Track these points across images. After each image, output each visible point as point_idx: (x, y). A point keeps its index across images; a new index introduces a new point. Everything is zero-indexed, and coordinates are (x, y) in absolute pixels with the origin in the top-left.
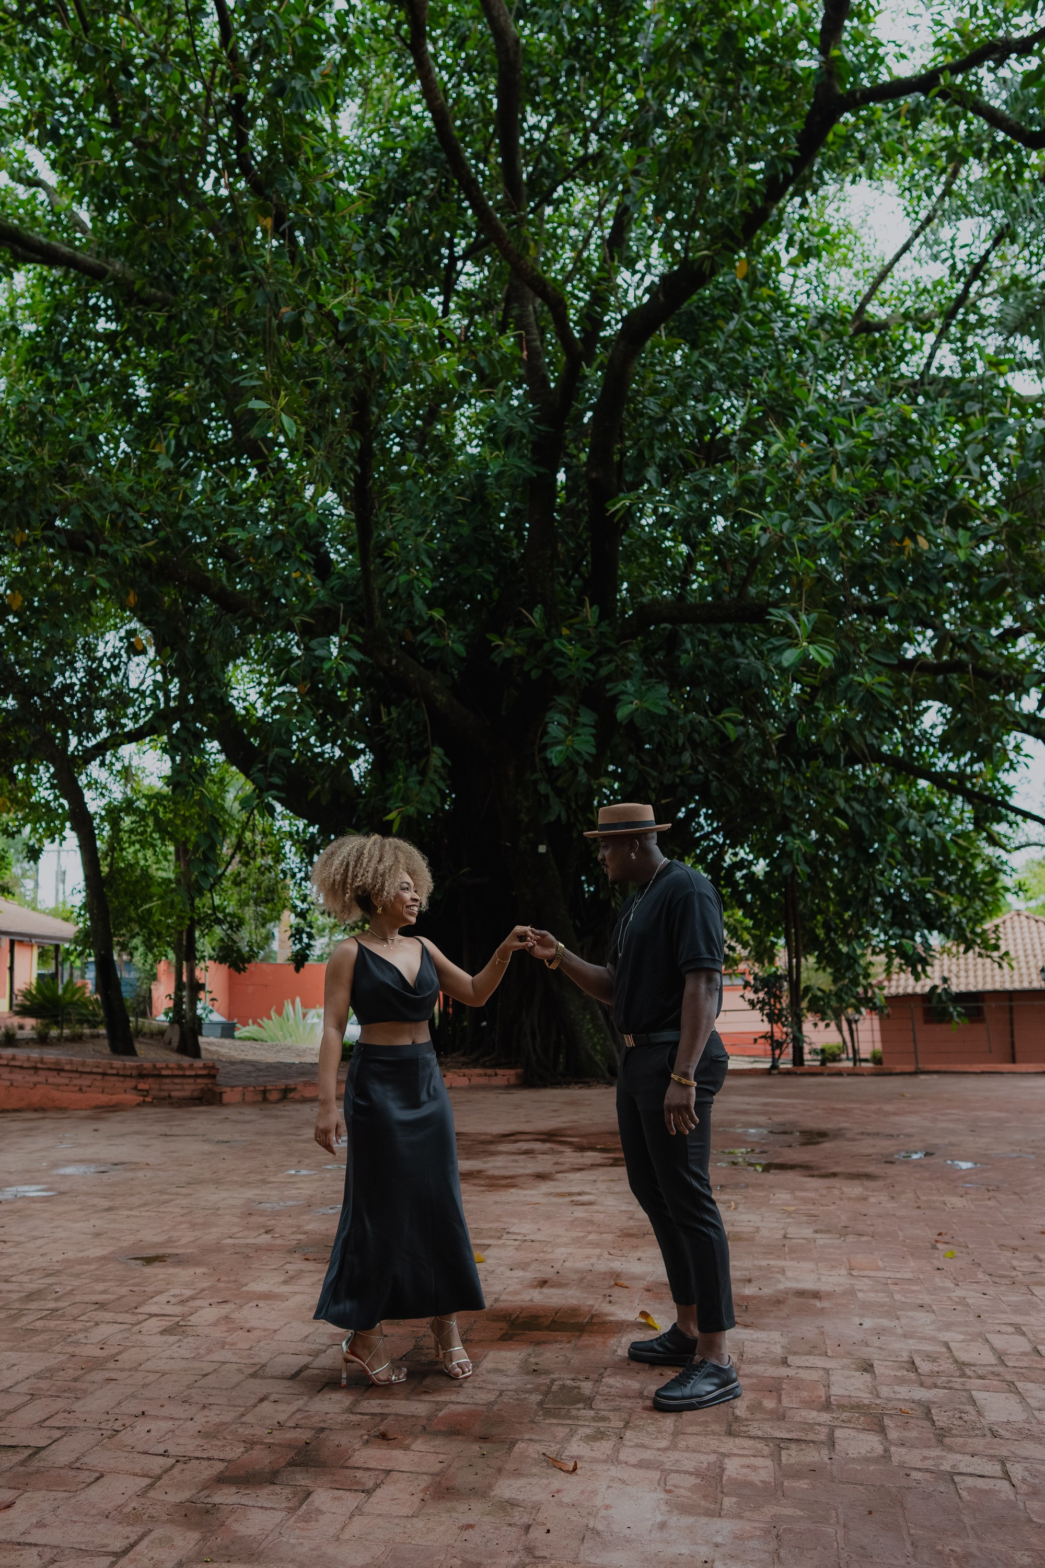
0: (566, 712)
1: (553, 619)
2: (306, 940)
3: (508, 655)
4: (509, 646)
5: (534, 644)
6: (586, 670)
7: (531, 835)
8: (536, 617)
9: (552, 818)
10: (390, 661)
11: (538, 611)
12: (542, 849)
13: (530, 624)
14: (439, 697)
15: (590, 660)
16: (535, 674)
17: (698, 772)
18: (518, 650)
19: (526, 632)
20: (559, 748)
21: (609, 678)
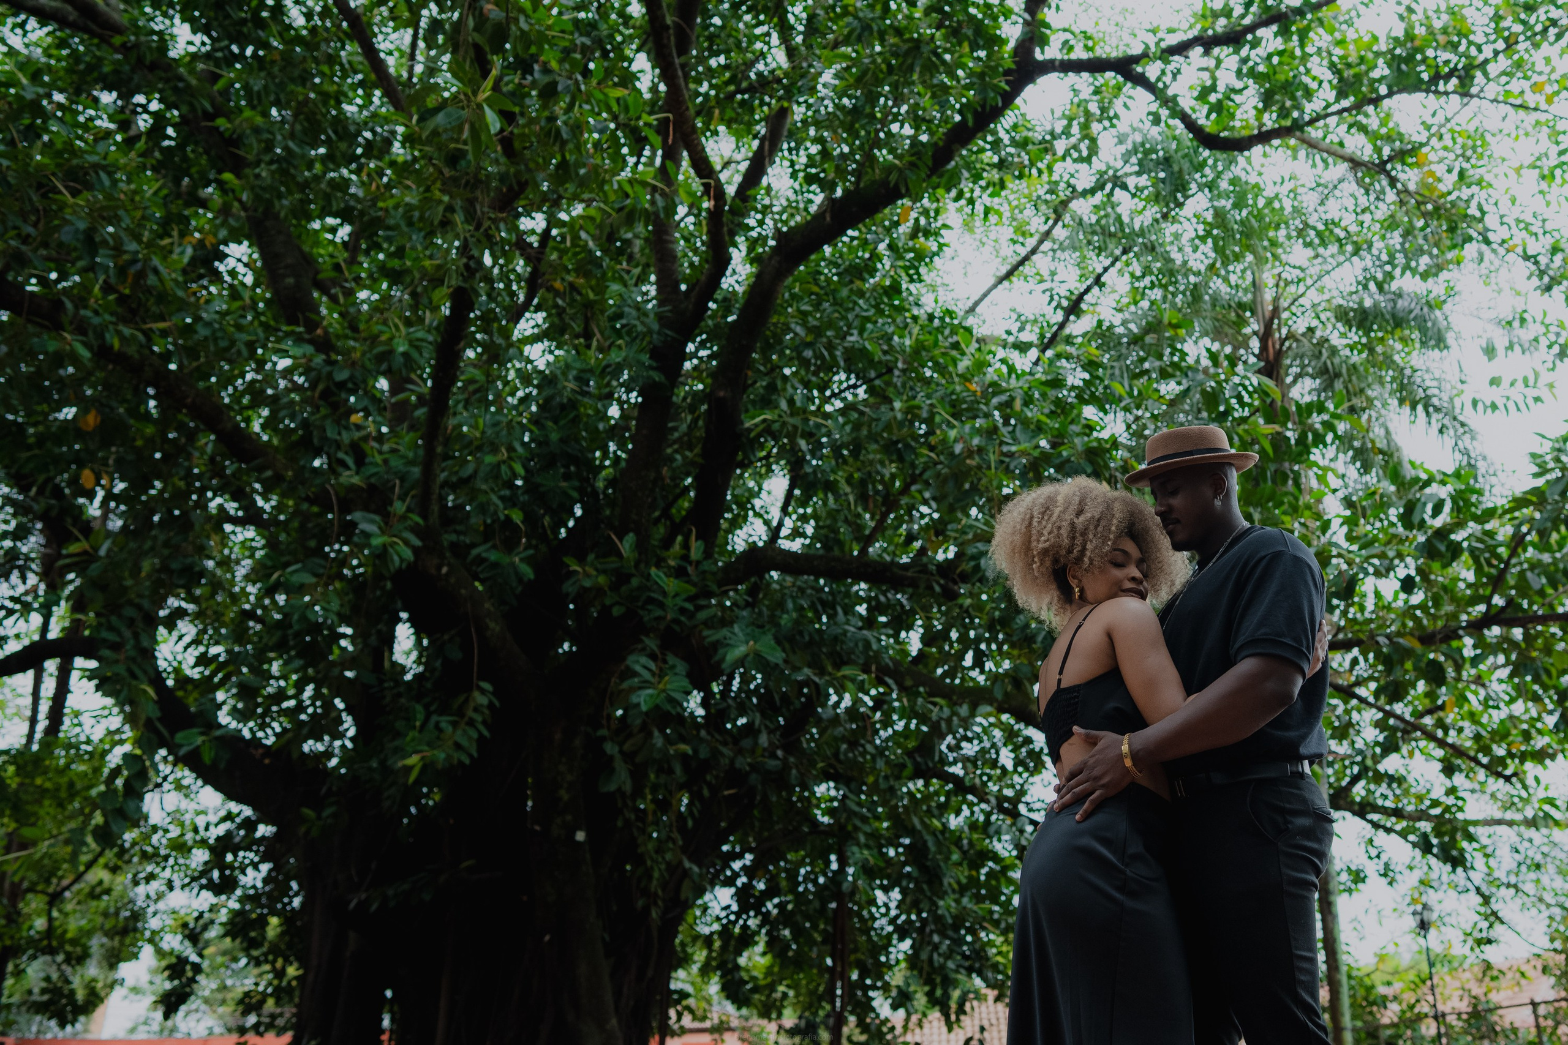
0: (653, 657)
1: (647, 554)
2: (190, 974)
3: (587, 583)
4: (587, 575)
5: (621, 578)
6: (683, 611)
7: (569, 818)
8: (627, 545)
9: (613, 787)
10: (439, 568)
11: (630, 538)
12: (580, 836)
13: (619, 555)
14: (492, 625)
15: (689, 599)
16: (617, 611)
17: (776, 757)
18: (602, 580)
19: (612, 563)
20: (650, 691)
21: (709, 624)
